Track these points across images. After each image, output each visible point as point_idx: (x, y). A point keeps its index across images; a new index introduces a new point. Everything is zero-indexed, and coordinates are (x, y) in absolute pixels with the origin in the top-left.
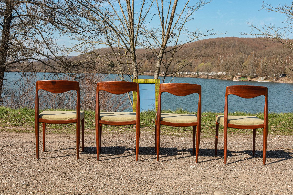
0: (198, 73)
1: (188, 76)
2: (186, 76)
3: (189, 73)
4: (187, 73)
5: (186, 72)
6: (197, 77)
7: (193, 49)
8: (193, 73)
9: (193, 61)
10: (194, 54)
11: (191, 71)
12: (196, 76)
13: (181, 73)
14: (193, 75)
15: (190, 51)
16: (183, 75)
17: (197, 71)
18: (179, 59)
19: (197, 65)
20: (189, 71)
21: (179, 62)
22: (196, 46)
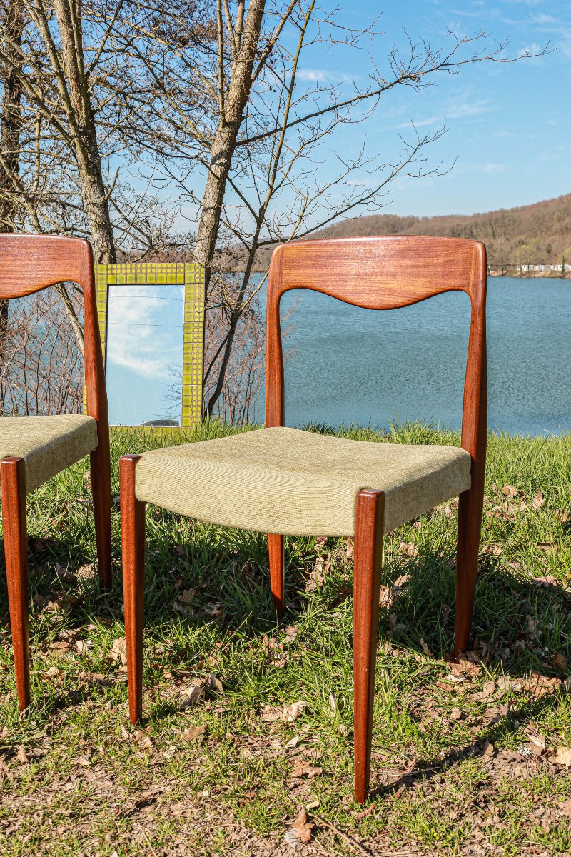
0: (563, 267)
1: (541, 273)
2: (537, 275)
3: (542, 268)
4: (537, 268)
5: (536, 265)
6: (560, 277)
7: (554, 214)
8: (552, 267)
9: (553, 241)
10: (557, 226)
11: (547, 262)
12: (559, 274)
13: (525, 269)
14: (553, 272)
15: (547, 218)
16: (529, 272)
17: (561, 262)
18: (522, 237)
19: (563, 250)
20: (543, 263)
21: (522, 243)
22: (562, 207)
